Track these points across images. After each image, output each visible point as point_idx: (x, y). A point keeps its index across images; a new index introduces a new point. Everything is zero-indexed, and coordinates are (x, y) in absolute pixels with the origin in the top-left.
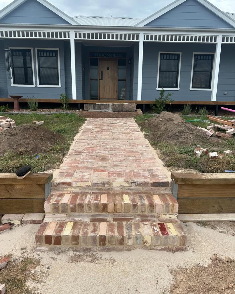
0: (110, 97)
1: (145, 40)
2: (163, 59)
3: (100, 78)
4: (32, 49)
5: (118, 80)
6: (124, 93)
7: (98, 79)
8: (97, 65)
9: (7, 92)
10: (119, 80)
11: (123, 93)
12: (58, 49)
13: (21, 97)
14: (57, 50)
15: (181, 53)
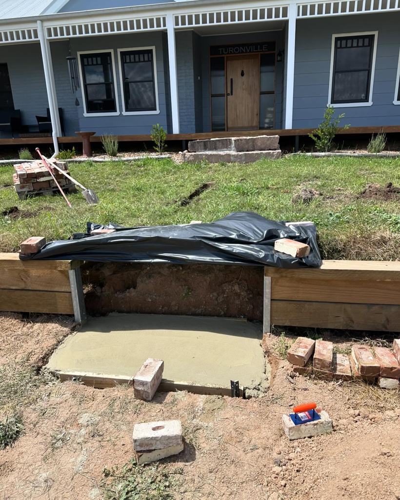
0: (246, 125)
1: (298, 15)
2: (341, 47)
3: (229, 92)
4: (112, 51)
5: (260, 92)
6: (271, 117)
7: (224, 94)
8: (224, 69)
9: (79, 126)
10: (262, 93)
11: (269, 115)
12: (153, 48)
13: (94, 133)
14: (152, 50)
15: (376, 33)
